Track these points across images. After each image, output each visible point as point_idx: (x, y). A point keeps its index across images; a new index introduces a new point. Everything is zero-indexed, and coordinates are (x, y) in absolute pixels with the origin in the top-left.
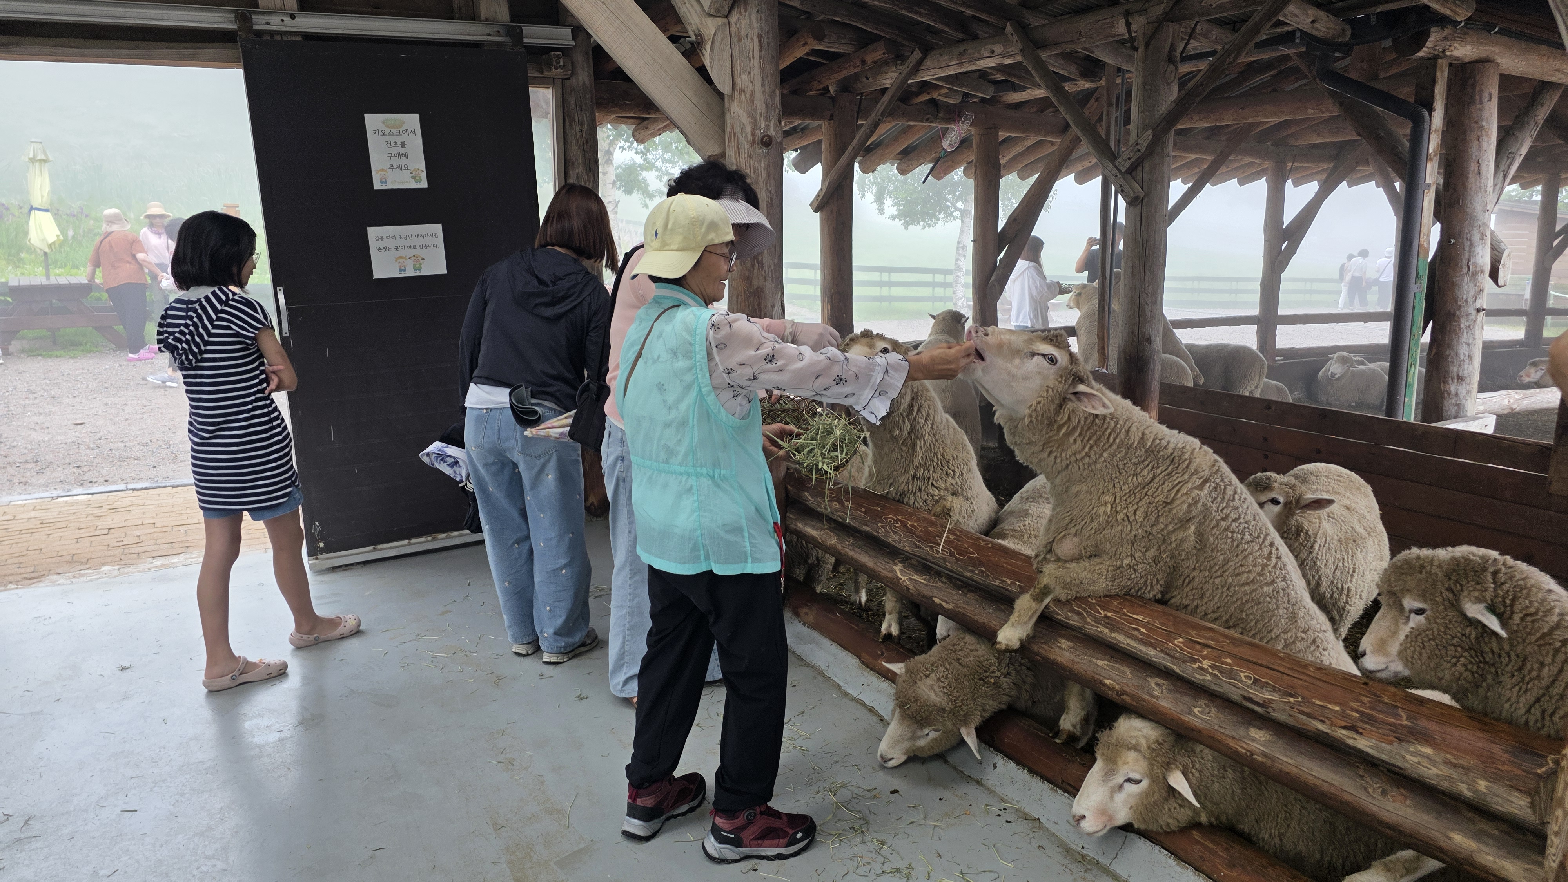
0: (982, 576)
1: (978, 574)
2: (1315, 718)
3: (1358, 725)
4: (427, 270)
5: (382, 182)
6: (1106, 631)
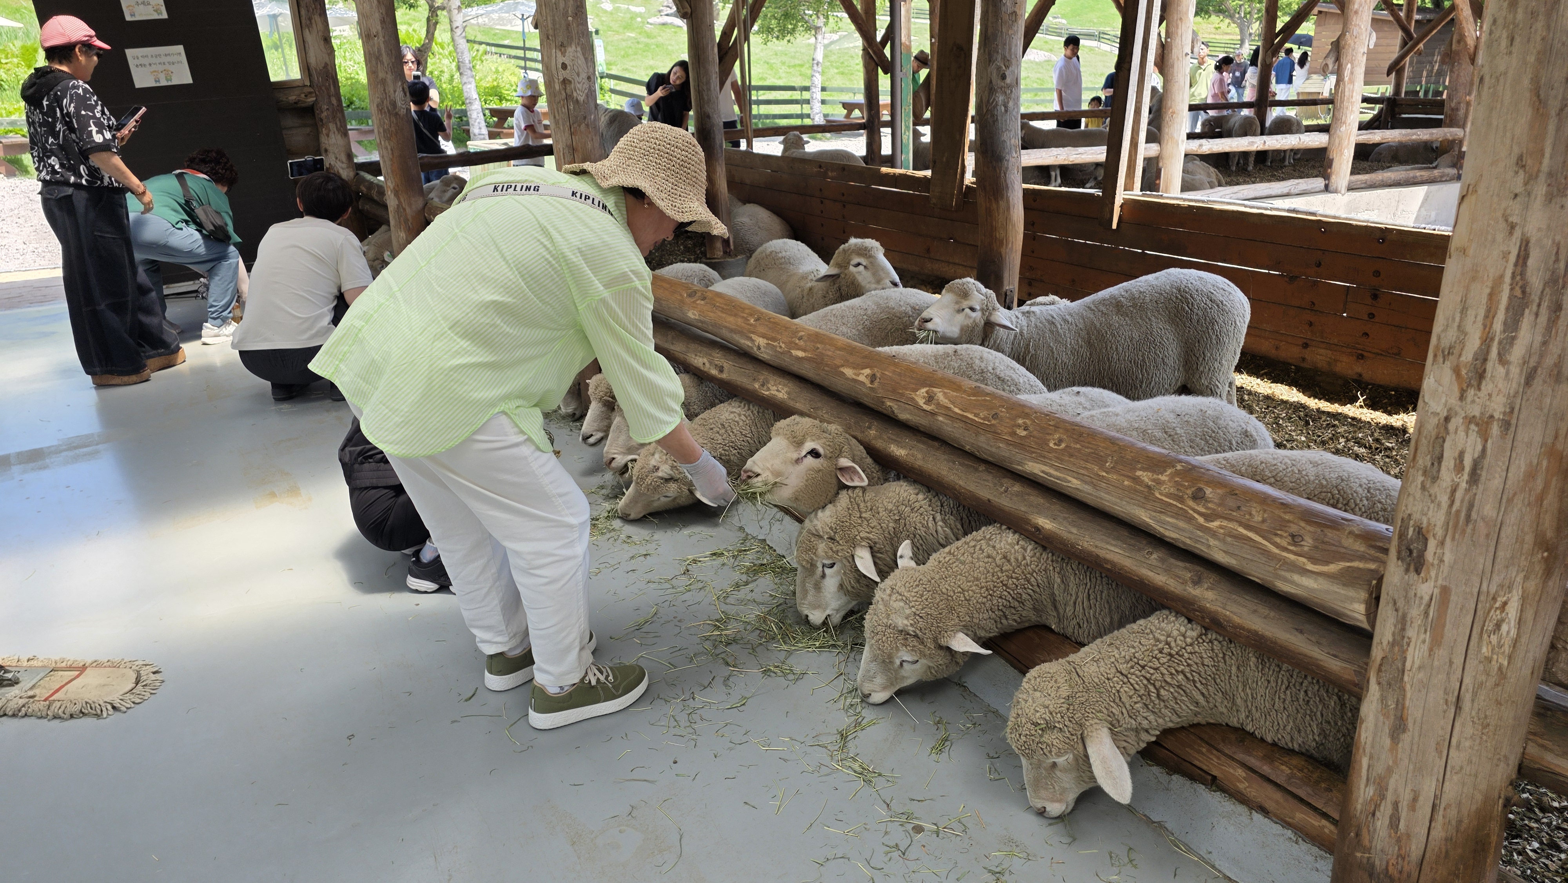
4: (175, 81)
5: (132, 15)
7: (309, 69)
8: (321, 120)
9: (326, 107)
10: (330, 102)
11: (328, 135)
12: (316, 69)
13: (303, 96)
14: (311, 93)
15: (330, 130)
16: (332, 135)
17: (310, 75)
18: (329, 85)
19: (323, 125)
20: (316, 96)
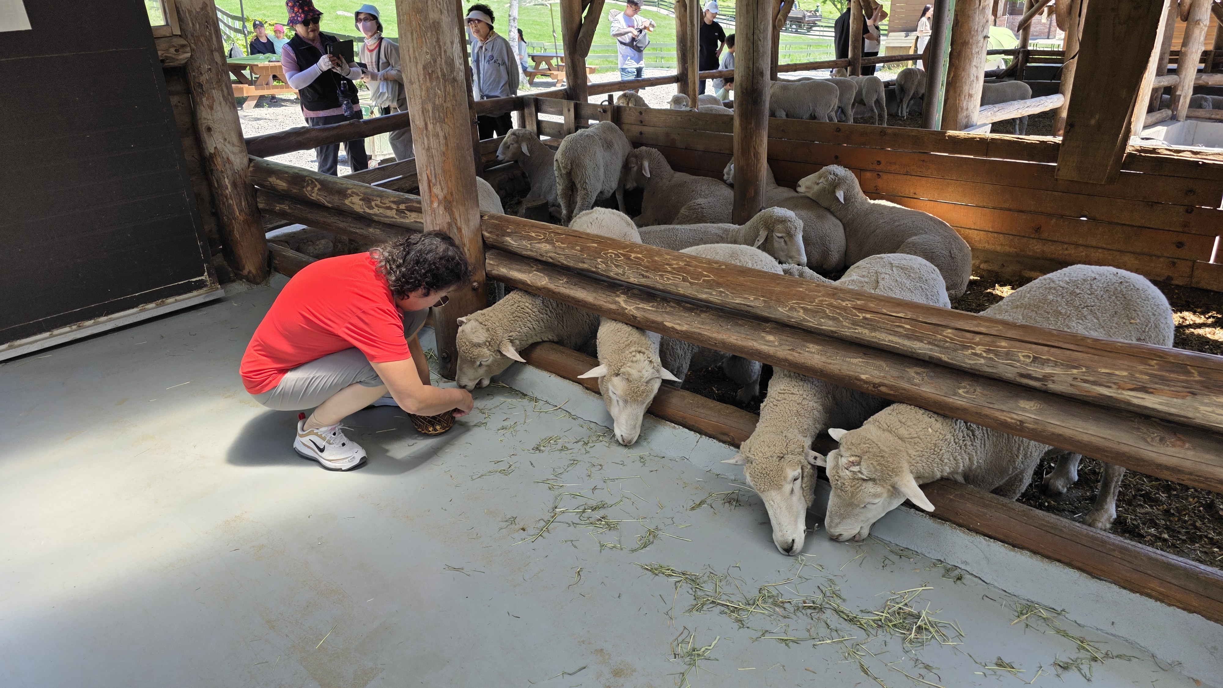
0: (721, 295)
1: (716, 295)
2: (1101, 385)
3: (1148, 386)
6: (866, 331)
7: (178, 12)
8: (200, 85)
9: (207, 67)
10: (213, 59)
11: (211, 108)
12: (190, 12)
13: (172, 50)
14: (183, 46)
15: (214, 101)
16: (216, 106)
17: (181, 20)
18: (210, 34)
19: (203, 93)
20: (192, 50)
